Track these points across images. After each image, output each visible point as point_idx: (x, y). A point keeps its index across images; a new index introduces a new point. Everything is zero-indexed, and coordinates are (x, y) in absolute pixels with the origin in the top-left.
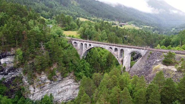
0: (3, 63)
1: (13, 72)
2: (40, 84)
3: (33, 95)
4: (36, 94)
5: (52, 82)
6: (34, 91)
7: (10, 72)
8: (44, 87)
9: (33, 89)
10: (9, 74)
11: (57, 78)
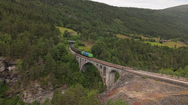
0: (10, 70)
1: (16, 78)
2: (33, 90)
3: (26, 99)
4: (28, 99)
5: (44, 90)
6: (27, 96)
7: (14, 78)
8: (36, 93)
9: (26, 94)
10: (13, 79)
11: (49, 88)
